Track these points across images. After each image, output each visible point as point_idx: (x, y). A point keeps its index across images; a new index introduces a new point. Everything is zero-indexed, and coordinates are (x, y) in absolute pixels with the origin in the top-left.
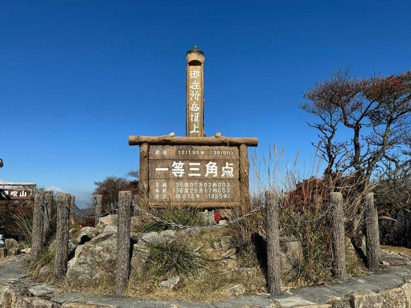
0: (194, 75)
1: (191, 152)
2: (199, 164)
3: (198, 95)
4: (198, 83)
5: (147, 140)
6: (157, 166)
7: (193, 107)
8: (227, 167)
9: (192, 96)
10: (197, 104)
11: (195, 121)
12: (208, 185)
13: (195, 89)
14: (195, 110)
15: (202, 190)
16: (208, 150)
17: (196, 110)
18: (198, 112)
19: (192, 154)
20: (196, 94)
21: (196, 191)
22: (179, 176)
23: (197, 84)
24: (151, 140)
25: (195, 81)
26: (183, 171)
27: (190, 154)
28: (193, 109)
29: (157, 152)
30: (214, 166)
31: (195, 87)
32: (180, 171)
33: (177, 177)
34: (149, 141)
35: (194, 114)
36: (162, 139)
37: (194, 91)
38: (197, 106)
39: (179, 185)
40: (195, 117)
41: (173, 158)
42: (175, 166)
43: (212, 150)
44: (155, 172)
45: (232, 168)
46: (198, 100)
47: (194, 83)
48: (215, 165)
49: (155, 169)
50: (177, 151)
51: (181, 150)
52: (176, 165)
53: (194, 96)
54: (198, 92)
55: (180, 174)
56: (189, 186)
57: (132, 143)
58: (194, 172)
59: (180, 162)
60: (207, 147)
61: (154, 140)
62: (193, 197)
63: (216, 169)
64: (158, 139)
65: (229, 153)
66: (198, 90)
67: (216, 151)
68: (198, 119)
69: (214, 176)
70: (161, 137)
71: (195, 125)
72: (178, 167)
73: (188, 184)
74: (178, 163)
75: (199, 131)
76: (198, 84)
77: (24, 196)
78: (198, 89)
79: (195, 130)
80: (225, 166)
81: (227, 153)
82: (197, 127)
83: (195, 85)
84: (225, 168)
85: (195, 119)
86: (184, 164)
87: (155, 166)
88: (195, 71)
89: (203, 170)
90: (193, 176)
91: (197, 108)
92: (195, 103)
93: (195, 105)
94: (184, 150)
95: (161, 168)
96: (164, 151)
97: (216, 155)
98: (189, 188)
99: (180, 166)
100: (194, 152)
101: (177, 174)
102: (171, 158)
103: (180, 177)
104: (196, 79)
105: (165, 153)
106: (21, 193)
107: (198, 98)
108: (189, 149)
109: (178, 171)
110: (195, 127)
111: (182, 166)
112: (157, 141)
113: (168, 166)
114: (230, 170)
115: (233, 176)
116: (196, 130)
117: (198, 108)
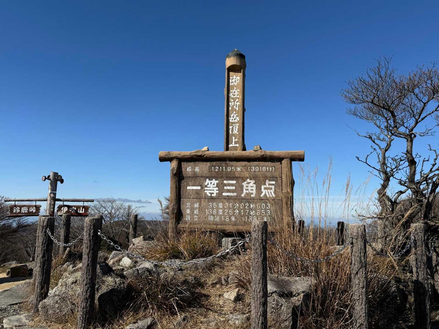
0: (234, 82)
1: (226, 169)
2: (234, 182)
3: (238, 103)
4: (238, 90)
5: (178, 155)
6: (189, 184)
7: (232, 117)
8: (267, 186)
9: (231, 105)
10: (237, 114)
11: (234, 133)
12: (245, 206)
13: (234, 97)
14: (234, 121)
15: (238, 211)
16: (245, 166)
17: (236, 121)
18: (237, 123)
19: (227, 171)
20: (235, 103)
21: (231, 213)
22: (213, 195)
23: (236, 92)
24: (182, 156)
25: (235, 88)
26: (217, 190)
27: (224, 170)
28: (232, 120)
29: (188, 169)
30: (251, 184)
31: (235, 95)
32: (214, 190)
33: (210, 196)
34: (179, 156)
35: (233, 126)
36: (193, 155)
37: (233, 99)
38: (237, 116)
39: (213, 205)
40: (234, 128)
41: (205, 175)
42: (208, 184)
43: (250, 166)
44: (186, 191)
45: (273, 187)
46: (237, 109)
47: (234, 91)
48: (253, 184)
49: (186, 187)
50: (210, 167)
51: (215, 166)
52: (210, 183)
53: (233, 105)
54: (237, 100)
55: (213, 193)
56: (223, 207)
57: (162, 159)
58: (228, 191)
59: (214, 180)
60: (244, 163)
61: (185, 156)
62: (227, 220)
63: (254, 188)
64: (189, 154)
65: (269, 169)
66: (238, 98)
67: (255, 167)
68: (237, 131)
69: (252, 196)
70: (192, 152)
71: (234, 138)
72: (211, 186)
73: (222, 205)
74: (211, 181)
75: (238, 144)
76: (238, 92)
77: (82, 212)
78: (238, 96)
79: (233, 143)
80: (265, 184)
81: (267, 169)
82: (236, 140)
83: (235, 92)
84: (265, 186)
85: (234, 131)
86: (217, 182)
87: (186, 184)
88: (235, 77)
89: (240, 188)
90: (228, 196)
91: (236, 119)
92: (234, 112)
93: (234, 115)
94: (218, 166)
95: (192, 186)
96: (196, 167)
97: (255, 171)
98: (224, 209)
99: (214, 184)
100: (229, 168)
101: (210, 193)
102: (204, 175)
103: (214, 197)
104: (235, 86)
105: (197, 169)
106: (79, 209)
107: (237, 107)
108: (224, 165)
109: (212, 189)
110: (234, 140)
111: (216, 184)
112: (189, 156)
113: (199, 184)
114: (271, 189)
115: (274, 196)
116: (236, 143)
117: (238, 118)
